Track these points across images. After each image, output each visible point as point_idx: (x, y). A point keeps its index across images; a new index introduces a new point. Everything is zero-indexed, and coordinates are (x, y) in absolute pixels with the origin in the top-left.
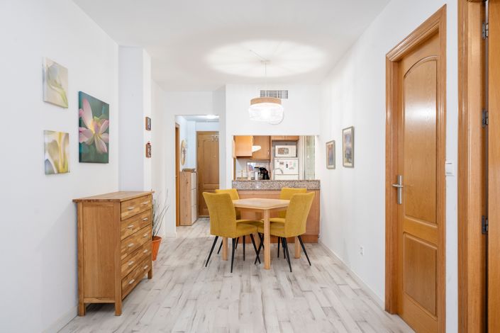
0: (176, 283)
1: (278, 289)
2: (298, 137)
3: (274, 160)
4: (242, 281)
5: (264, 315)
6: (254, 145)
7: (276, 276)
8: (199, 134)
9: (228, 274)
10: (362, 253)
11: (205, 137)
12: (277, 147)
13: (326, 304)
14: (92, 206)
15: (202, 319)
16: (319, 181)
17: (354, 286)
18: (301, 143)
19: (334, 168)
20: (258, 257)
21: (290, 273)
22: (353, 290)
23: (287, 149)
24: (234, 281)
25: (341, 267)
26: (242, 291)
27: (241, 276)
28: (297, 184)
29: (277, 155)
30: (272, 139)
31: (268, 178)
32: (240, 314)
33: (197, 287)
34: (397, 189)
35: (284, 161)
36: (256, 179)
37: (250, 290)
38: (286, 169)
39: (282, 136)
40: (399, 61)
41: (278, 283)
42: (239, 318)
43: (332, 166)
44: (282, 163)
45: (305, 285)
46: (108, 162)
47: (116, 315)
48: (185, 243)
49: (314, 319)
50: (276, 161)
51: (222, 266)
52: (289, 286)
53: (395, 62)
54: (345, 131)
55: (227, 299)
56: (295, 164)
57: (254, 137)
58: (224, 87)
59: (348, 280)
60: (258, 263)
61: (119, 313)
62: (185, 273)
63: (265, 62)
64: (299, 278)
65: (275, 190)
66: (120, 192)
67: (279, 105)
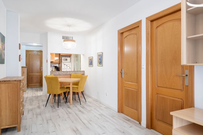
0: (37, 115)
1: (80, 111)
2: (71, 54)
3: (61, 63)
4: (64, 110)
5: (81, 121)
6: (56, 57)
7: (76, 107)
8: (27, 51)
9: (57, 108)
10: (107, 95)
11: (30, 53)
12: (63, 58)
13: (99, 113)
14: (6, 83)
15: (59, 126)
16: (84, 71)
17: (105, 107)
18: (72, 57)
19: (93, 66)
20: (66, 101)
21: (81, 105)
22: (105, 108)
23: (67, 59)
24: (61, 111)
25: (97, 101)
26: (67, 114)
27: (63, 109)
28: (76, 72)
29: (63, 61)
30: (61, 55)
31: (59, 70)
32: (73, 122)
33: (48, 115)
34: (121, 73)
35: (66, 64)
36: (54, 70)
37: (70, 113)
38: (67, 66)
39: (65, 54)
40: (122, 33)
41: (78, 109)
42: (73, 123)
43: (92, 66)
44: (65, 65)
45: (88, 108)
46: (4, 64)
47: (18, 132)
48: (28, 99)
49: (98, 118)
50: (62, 63)
51: (52, 106)
52: (83, 109)
53: (121, 33)
54: (98, 54)
55: (63, 117)
56: (70, 65)
57: (55, 54)
58: (47, 33)
59: (101, 105)
60: (66, 103)
61: (19, 131)
62: (38, 111)
63: (69, 26)
64: (85, 106)
65: (68, 75)
66: (7, 77)
67: (74, 43)
